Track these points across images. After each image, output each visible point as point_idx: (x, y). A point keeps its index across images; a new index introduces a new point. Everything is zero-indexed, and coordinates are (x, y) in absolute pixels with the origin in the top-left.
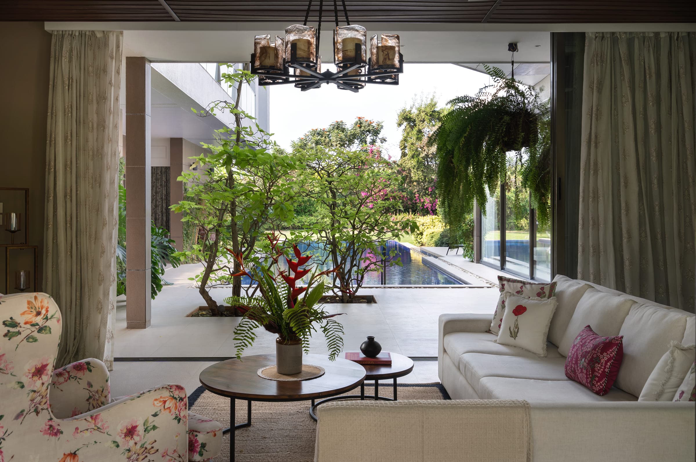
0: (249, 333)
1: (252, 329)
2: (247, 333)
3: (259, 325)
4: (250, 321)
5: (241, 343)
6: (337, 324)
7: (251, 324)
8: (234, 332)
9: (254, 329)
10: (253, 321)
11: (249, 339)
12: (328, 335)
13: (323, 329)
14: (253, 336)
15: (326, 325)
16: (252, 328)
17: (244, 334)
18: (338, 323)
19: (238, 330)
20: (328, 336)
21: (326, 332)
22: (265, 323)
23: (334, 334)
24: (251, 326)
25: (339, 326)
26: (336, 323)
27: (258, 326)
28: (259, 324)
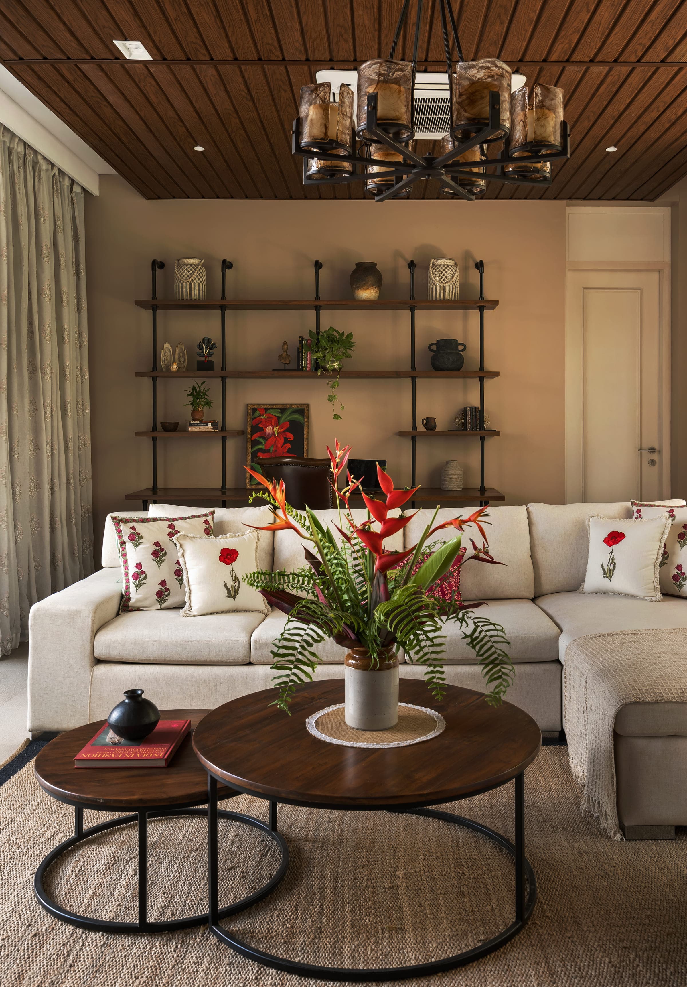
0: (306, 653)
1: (310, 645)
2: (300, 653)
3: (325, 636)
4: (305, 626)
5: (288, 676)
6: (492, 627)
7: (308, 634)
8: (272, 652)
9: (315, 644)
10: (312, 626)
11: (305, 668)
12: (481, 652)
13: (468, 640)
14: (312, 658)
15: (475, 631)
16: (311, 641)
17: (294, 655)
18: (494, 625)
19: (279, 647)
20: (482, 655)
21: (477, 647)
22: (335, 631)
23: (493, 650)
24: (309, 639)
25: (496, 630)
26: (491, 624)
27: (322, 639)
28: (325, 633)
